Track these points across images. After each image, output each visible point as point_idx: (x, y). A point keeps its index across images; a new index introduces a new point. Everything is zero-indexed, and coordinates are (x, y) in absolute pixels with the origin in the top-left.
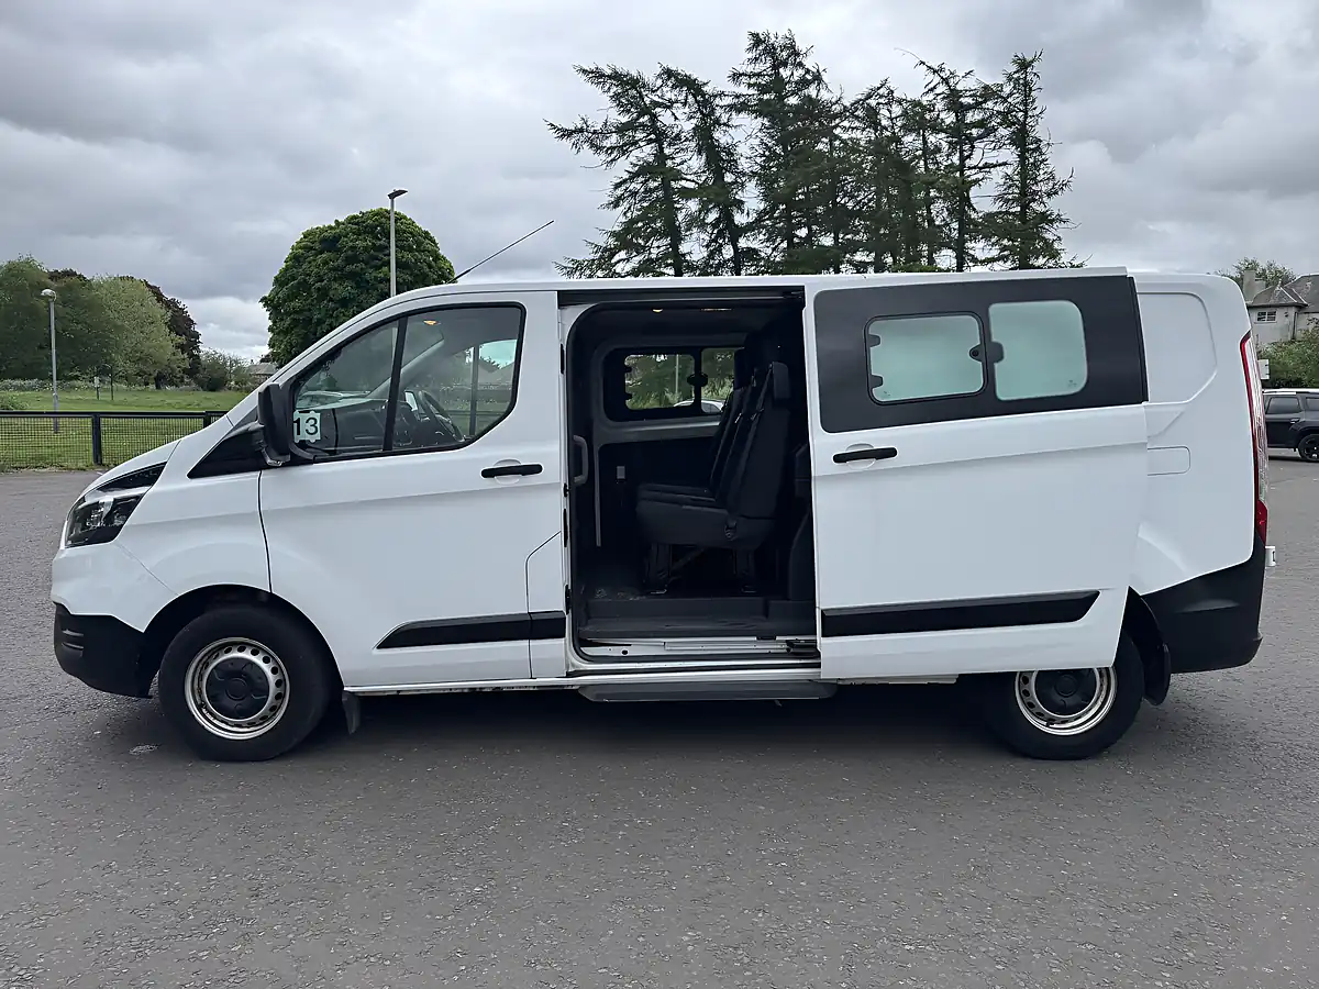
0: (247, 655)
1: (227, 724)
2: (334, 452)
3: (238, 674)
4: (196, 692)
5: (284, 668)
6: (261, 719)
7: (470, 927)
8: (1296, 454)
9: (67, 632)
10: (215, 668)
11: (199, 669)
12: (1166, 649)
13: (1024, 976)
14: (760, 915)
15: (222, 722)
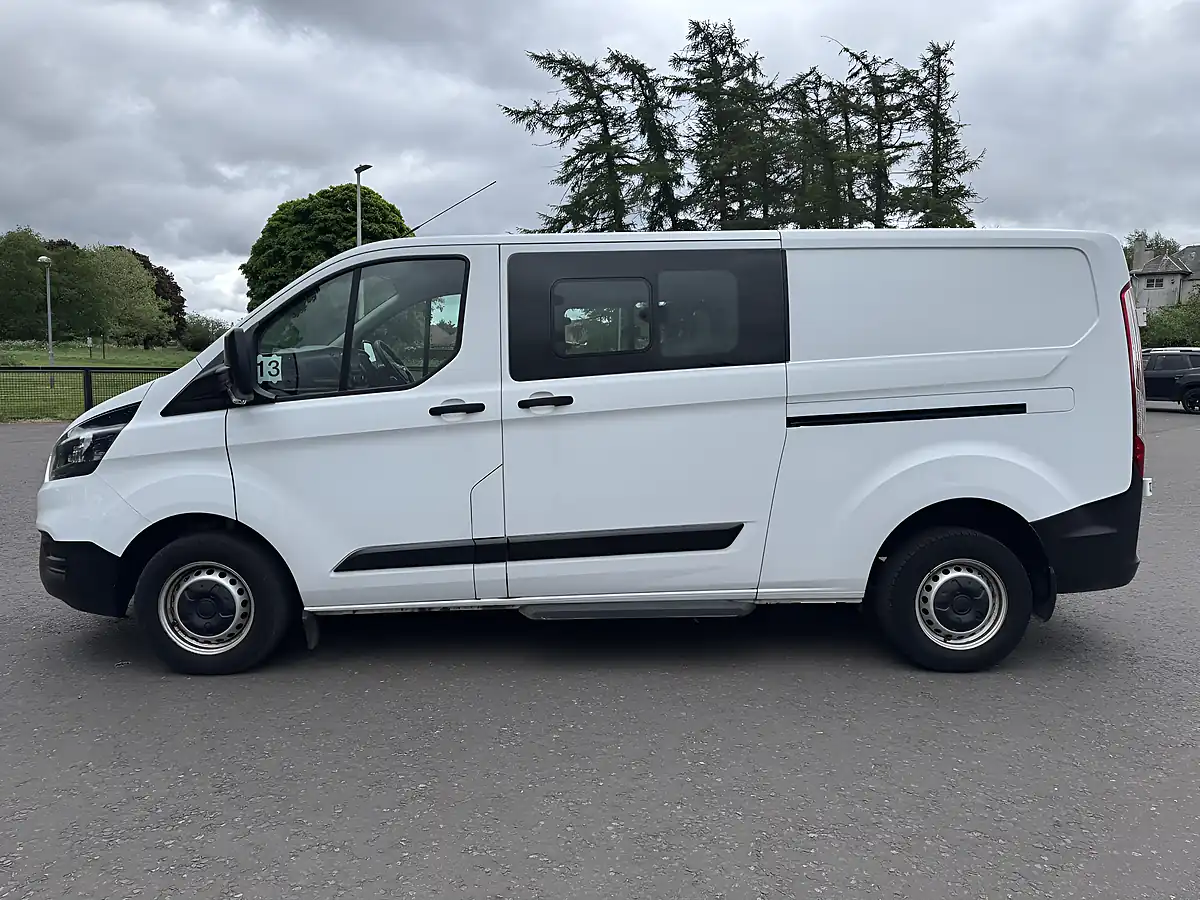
0: (215, 577)
1: (197, 641)
2: (295, 393)
3: (207, 595)
4: (169, 611)
5: (249, 590)
6: (229, 636)
7: (413, 818)
8: (1180, 406)
9: (51, 558)
10: (187, 589)
11: (171, 593)
12: (1052, 571)
13: (916, 860)
14: (679, 807)
15: (193, 638)
